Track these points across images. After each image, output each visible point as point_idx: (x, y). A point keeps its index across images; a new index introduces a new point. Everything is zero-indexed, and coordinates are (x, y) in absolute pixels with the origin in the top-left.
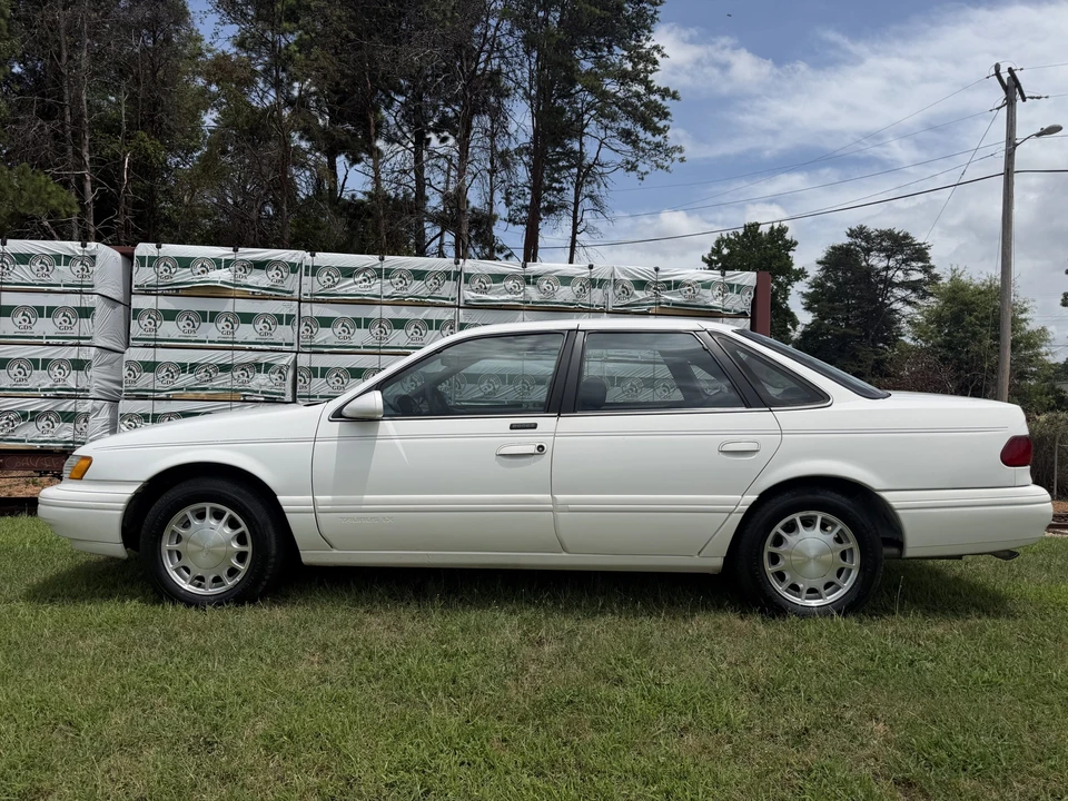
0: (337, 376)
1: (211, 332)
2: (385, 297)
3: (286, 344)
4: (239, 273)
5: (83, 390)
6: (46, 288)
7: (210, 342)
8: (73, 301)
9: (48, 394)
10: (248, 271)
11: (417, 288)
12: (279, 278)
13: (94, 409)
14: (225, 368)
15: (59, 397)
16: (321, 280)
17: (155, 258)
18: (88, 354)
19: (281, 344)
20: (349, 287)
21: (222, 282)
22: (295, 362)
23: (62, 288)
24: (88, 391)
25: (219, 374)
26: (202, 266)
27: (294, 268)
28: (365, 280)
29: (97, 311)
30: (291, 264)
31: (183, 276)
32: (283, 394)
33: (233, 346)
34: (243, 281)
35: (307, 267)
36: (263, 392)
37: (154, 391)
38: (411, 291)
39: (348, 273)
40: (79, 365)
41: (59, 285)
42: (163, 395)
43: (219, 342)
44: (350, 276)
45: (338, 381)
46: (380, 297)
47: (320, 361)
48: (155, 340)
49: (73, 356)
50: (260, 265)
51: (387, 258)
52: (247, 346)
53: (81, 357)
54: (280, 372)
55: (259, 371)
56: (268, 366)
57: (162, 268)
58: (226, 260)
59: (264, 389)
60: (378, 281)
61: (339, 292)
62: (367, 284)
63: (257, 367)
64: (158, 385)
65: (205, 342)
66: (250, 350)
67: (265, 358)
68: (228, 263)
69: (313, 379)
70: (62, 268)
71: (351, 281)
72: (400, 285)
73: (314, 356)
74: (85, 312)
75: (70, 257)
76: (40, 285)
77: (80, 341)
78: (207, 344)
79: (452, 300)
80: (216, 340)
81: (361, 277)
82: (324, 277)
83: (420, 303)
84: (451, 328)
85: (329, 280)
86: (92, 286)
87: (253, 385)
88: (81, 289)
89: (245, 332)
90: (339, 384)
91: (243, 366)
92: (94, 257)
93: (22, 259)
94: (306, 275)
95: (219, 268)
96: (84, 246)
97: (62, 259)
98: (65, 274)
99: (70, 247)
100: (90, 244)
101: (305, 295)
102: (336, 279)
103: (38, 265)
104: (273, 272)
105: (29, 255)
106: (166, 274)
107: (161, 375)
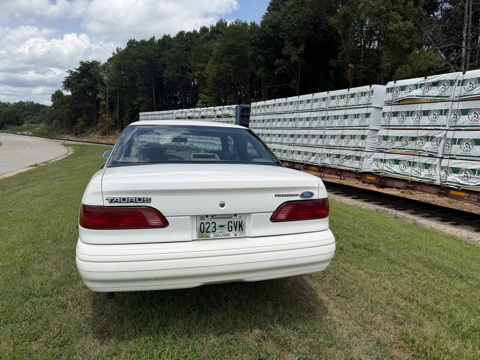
0: (467, 143)
1: (410, 121)
3: (443, 126)
4: (426, 90)
5: (363, 148)
6: (357, 106)
7: (409, 126)
8: (365, 111)
9: (354, 149)
10: (430, 88)
12: (443, 90)
13: (366, 156)
14: (414, 139)
15: (356, 150)
16: (466, 87)
17: (393, 88)
18: (367, 133)
19: (440, 126)
21: (416, 96)
22: (446, 135)
23: (362, 106)
24: (365, 148)
25: (411, 142)
26: (410, 89)
27: (452, 83)
29: (372, 115)
30: (450, 81)
31: (403, 95)
32: (437, 153)
33: (418, 128)
34: (427, 94)
35: (459, 81)
36: (428, 152)
37: (386, 149)
40: (363, 137)
41: (361, 105)
42: (388, 151)
43: (413, 126)
47: (458, 135)
48: (389, 126)
49: (362, 134)
50: (435, 84)
52: (424, 128)
53: (365, 134)
54: (437, 141)
55: (428, 141)
56: (433, 137)
57: (395, 92)
58: (420, 84)
59: (429, 150)
61: (475, 93)
63: (427, 138)
64: (388, 147)
65: (407, 126)
66: (425, 129)
67: (431, 133)
68: (421, 85)
69: (453, 145)
70: (363, 97)
73: (456, 132)
74: (368, 115)
75: (365, 93)
76: (357, 105)
77: (365, 127)
78: (408, 127)
80: (412, 125)
82: (468, 85)
85: (470, 87)
86: (371, 104)
87: (424, 148)
88: (367, 106)
89: (425, 120)
90: (467, 149)
91: (421, 138)
92: (373, 91)
93: (353, 95)
94: (458, 86)
95: (417, 89)
96: (371, 87)
97: (364, 94)
98: (364, 100)
99: (366, 88)
100: (373, 86)
101: (456, 97)
102: (474, 86)
103: (357, 97)
104: (441, 87)
105: (355, 94)
106: (396, 95)
107: (389, 142)
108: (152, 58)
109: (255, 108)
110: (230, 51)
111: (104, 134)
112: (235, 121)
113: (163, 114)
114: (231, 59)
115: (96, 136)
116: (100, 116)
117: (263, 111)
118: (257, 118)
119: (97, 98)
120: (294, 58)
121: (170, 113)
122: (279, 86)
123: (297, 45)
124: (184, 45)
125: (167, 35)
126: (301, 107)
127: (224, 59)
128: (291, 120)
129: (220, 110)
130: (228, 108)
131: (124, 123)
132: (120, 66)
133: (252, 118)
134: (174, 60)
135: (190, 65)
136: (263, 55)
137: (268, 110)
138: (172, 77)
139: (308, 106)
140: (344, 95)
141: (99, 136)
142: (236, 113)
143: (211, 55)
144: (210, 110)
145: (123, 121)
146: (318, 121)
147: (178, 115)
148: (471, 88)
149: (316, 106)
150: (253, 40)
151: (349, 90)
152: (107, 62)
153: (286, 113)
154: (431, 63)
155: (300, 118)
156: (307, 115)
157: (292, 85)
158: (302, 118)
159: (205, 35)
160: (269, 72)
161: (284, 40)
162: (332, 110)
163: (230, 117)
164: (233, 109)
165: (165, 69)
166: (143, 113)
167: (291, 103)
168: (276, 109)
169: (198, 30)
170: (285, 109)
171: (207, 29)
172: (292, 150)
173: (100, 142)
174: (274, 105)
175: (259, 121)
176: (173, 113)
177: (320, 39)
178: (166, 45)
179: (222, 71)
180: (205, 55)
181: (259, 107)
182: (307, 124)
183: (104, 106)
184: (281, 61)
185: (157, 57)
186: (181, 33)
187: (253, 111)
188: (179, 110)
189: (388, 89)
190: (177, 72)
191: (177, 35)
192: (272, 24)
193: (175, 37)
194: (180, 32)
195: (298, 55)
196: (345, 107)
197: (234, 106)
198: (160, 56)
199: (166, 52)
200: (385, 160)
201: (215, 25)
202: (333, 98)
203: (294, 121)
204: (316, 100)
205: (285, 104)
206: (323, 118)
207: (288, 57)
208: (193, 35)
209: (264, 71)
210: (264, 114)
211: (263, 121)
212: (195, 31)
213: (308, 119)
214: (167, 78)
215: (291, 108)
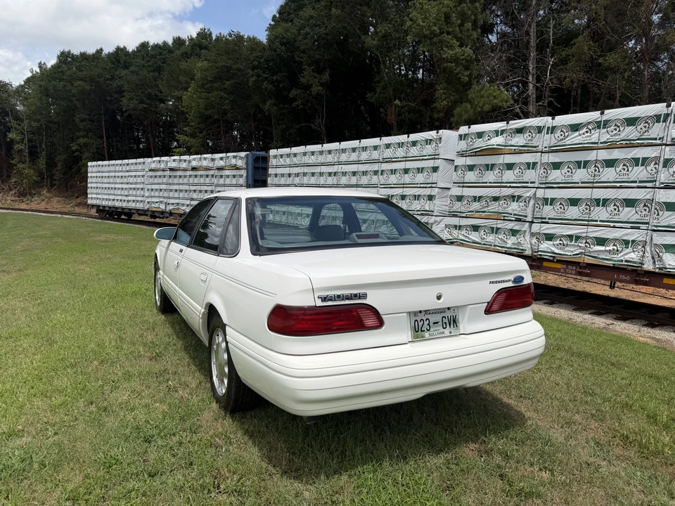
0: (561, 204)
1: (491, 176)
2: (601, 143)
3: (531, 183)
4: (508, 137)
5: (431, 211)
7: (490, 183)
8: (431, 164)
9: (419, 213)
10: (513, 135)
11: (630, 132)
12: (530, 138)
13: (436, 222)
14: (496, 199)
15: (422, 214)
16: (556, 135)
17: (467, 134)
18: (435, 192)
19: (528, 183)
20: (575, 138)
21: (498, 145)
22: (535, 194)
23: (427, 157)
24: (433, 211)
25: (492, 202)
26: (489, 136)
27: (540, 130)
28: (587, 132)
29: (440, 168)
30: (538, 127)
31: (480, 144)
32: (526, 217)
33: (501, 185)
34: (510, 143)
35: (548, 128)
36: (515, 215)
37: (460, 212)
38: (623, 135)
39: (575, 128)
40: (431, 198)
42: (464, 215)
43: (494, 183)
44: (577, 130)
45: (561, 208)
46: (597, 143)
47: (550, 194)
48: (463, 183)
49: (429, 194)
50: (520, 131)
51: (607, 112)
52: (508, 185)
53: (432, 194)
54: (525, 202)
55: (514, 201)
56: (519, 197)
57: (470, 140)
58: (502, 130)
59: (515, 212)
60: (598, 131)
61: (568, 143)
62: (588, 134)
63: (514, 198)
64: (463, 209)
65: (486, 183)
66: (510, 187)
67: (517, 192)
68: (503, 132)
69: (545, 206)
70: (428, 146)
71: (577, 133)
72: (615, 132)
73: (547, 190)
74: (435, 169)
75: (431, 140)
76: (420, 156)
77: (432, 185)
78: (488, 184)
79: (660, 139)
80: (493, 181)
81: (585, 130)
82: (559, 133)
83: (630, 145)
84: (655, 164)
85: (561, 135)
86: (438, 155)
87: (509, 210)
88: (435, 157)
89: (509, 176)
90: (562, 210)
91: (505, 198)
92: (441, 138)
93: (414, 143)
94: (547, 133)
95: (497, 136)
96: (438, 133)
97: (428, 142)
98: (429, 149)
99: (432, 134)
100: (441, 131)
101: (546, 147)
102: (566, 134)
103: (420, 146)
104: (527, 134)
105: (417, 141)
106: (471, 143)
107: (464, 203)
108: (101, 80)
109: (275, 157)
110: (223, 74)
111: (22, 195)
112: (245, 175)
113: (128, 164)
114: (226, 86)
115: (8, 198)
116: (15, 168)
117: (288, 161)
118: (280, 171)
119: (8, 140)
120: (316, 89)
121: (140, 163)
122: (297, 127)
123: (319, 71)
124: (150, 63)
125: (122, 47)
126: (344, 157)
127: (216, 85)
128: (330, 174)
129: (221, 159)
130: (235, 157)
131: (55, 177)
132: (47, 90)
133: (271, 171)
134: (137, 85)
135: (161, 93)
136: (272, 83)
137: (295, 160)
138: (134, 109)
139: (354, 157)
140: (403, 143)
141: (13, 198)
142: (247, 163)
143: (192, 79)
144: (205, 159)
145: (53, 175)
146: (369, 176)
147: (153, 166)
148: (562, 137)
149: (364, 156)
150: (254, 60)
151: (408, 137)
152: (23, 83)
153: (323, 164)
154: (495, 101)
155: (343, 172)
156: (354, 168)
157: (315, 126)
158: (346, 172)
159: (183, 49)
160: (281, 106)
161: (301, 63)
162: (387, 162)
163: (238, 168)
164: (241, 158)
165: (123, 97)
166: (94, 163)
167: (330, 152)
168: (306, 160)
169: (170, 42)
170: (321, 159)
171: (184, 41)
172: (334, 215)
173: (17, 207)
174: (305, 154)
175: (283, 175)
176: (144, 163)
177: (350, 64)
178: (122, 62)
179: (213, 103)
180: (184, 78)
181: (281, 156)
182: (354, 180)
183: (20, 151)
184: (299, 91)
185: (108, 80)
186: (144, 46)
187: (273, 162)
188: (155, 159)
189: (460, 136)
190: (142, 102)
191: (137, 48)
192: (285, 40)
193: (134, 51)
194: (142, 43)
195: (322, 84)
196: (404, 159)
197: (243, 154)
198: (112, 78)
199: (123, 72)
200: (460, 226)
201: (194, 36)
202: (388, 146)
203: (335, 176)
204: (365, 149)
205: (321, 153)
206: (376, 173)
207: (307, 87)
208: (162, 49)
209: (275, 104)
210: (290, 166)
211: (290, 175)
212: (165, 43)
213: (354, 173)
214: (126, 111)
215: (330, 158)
